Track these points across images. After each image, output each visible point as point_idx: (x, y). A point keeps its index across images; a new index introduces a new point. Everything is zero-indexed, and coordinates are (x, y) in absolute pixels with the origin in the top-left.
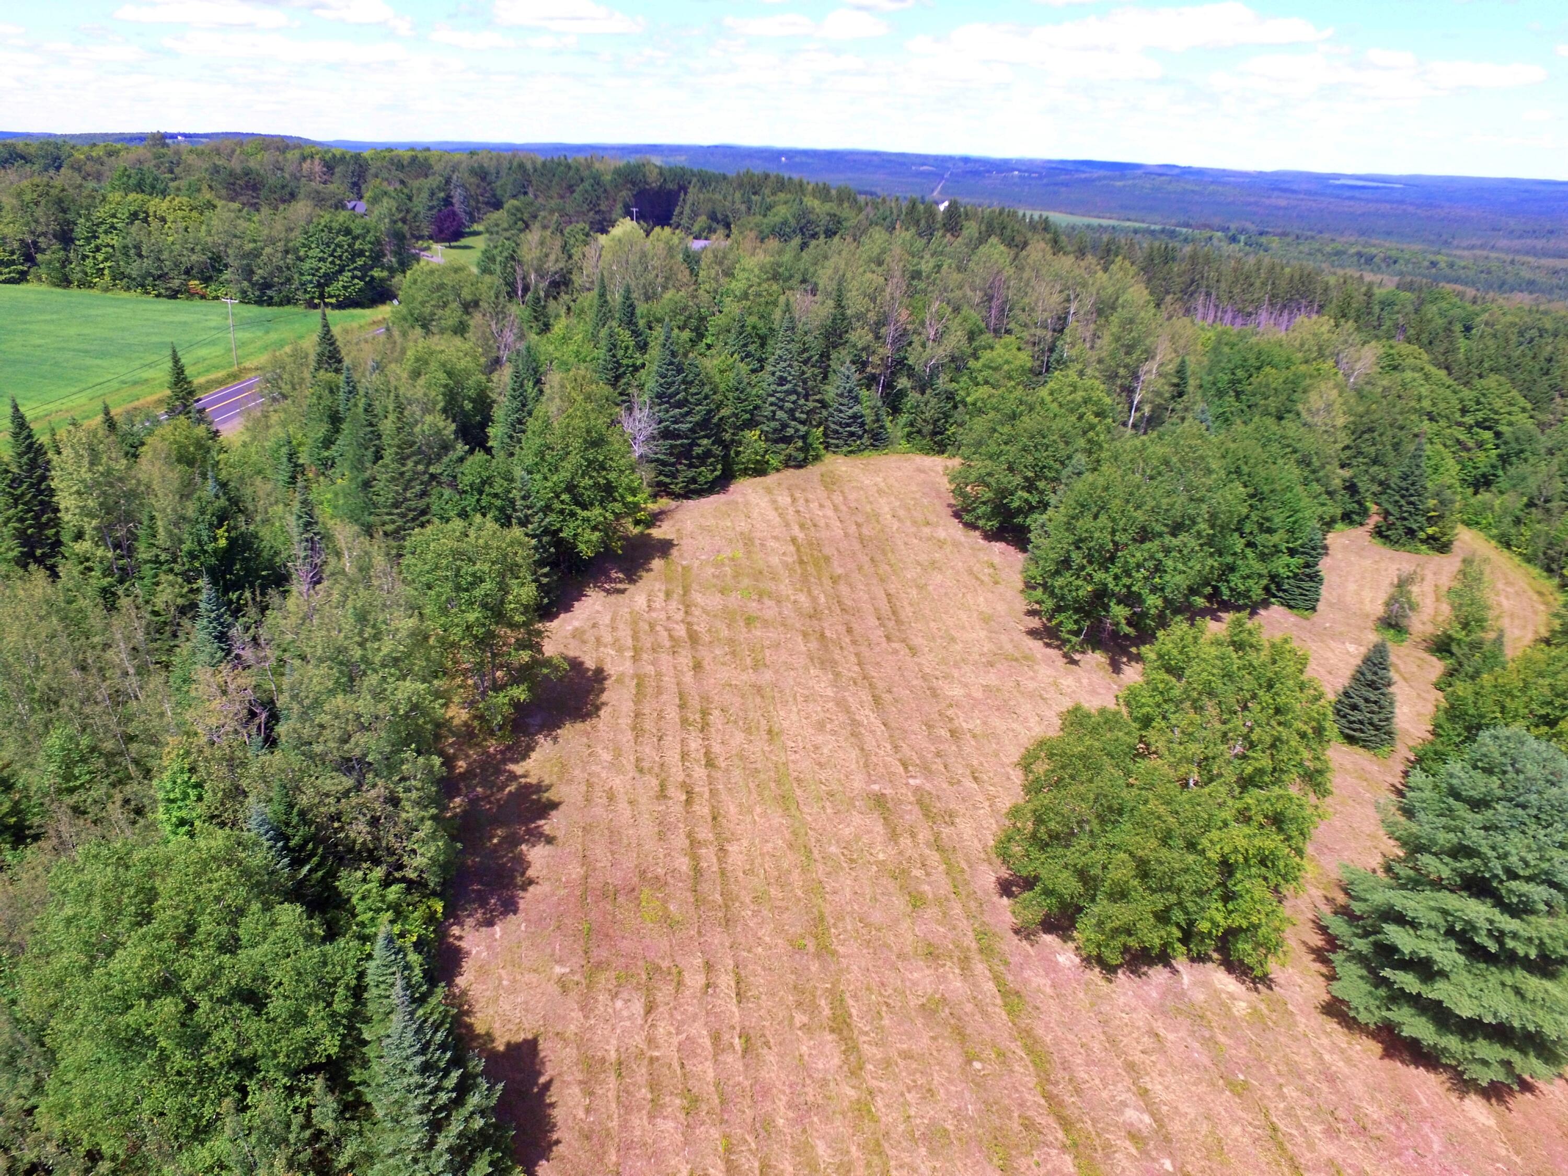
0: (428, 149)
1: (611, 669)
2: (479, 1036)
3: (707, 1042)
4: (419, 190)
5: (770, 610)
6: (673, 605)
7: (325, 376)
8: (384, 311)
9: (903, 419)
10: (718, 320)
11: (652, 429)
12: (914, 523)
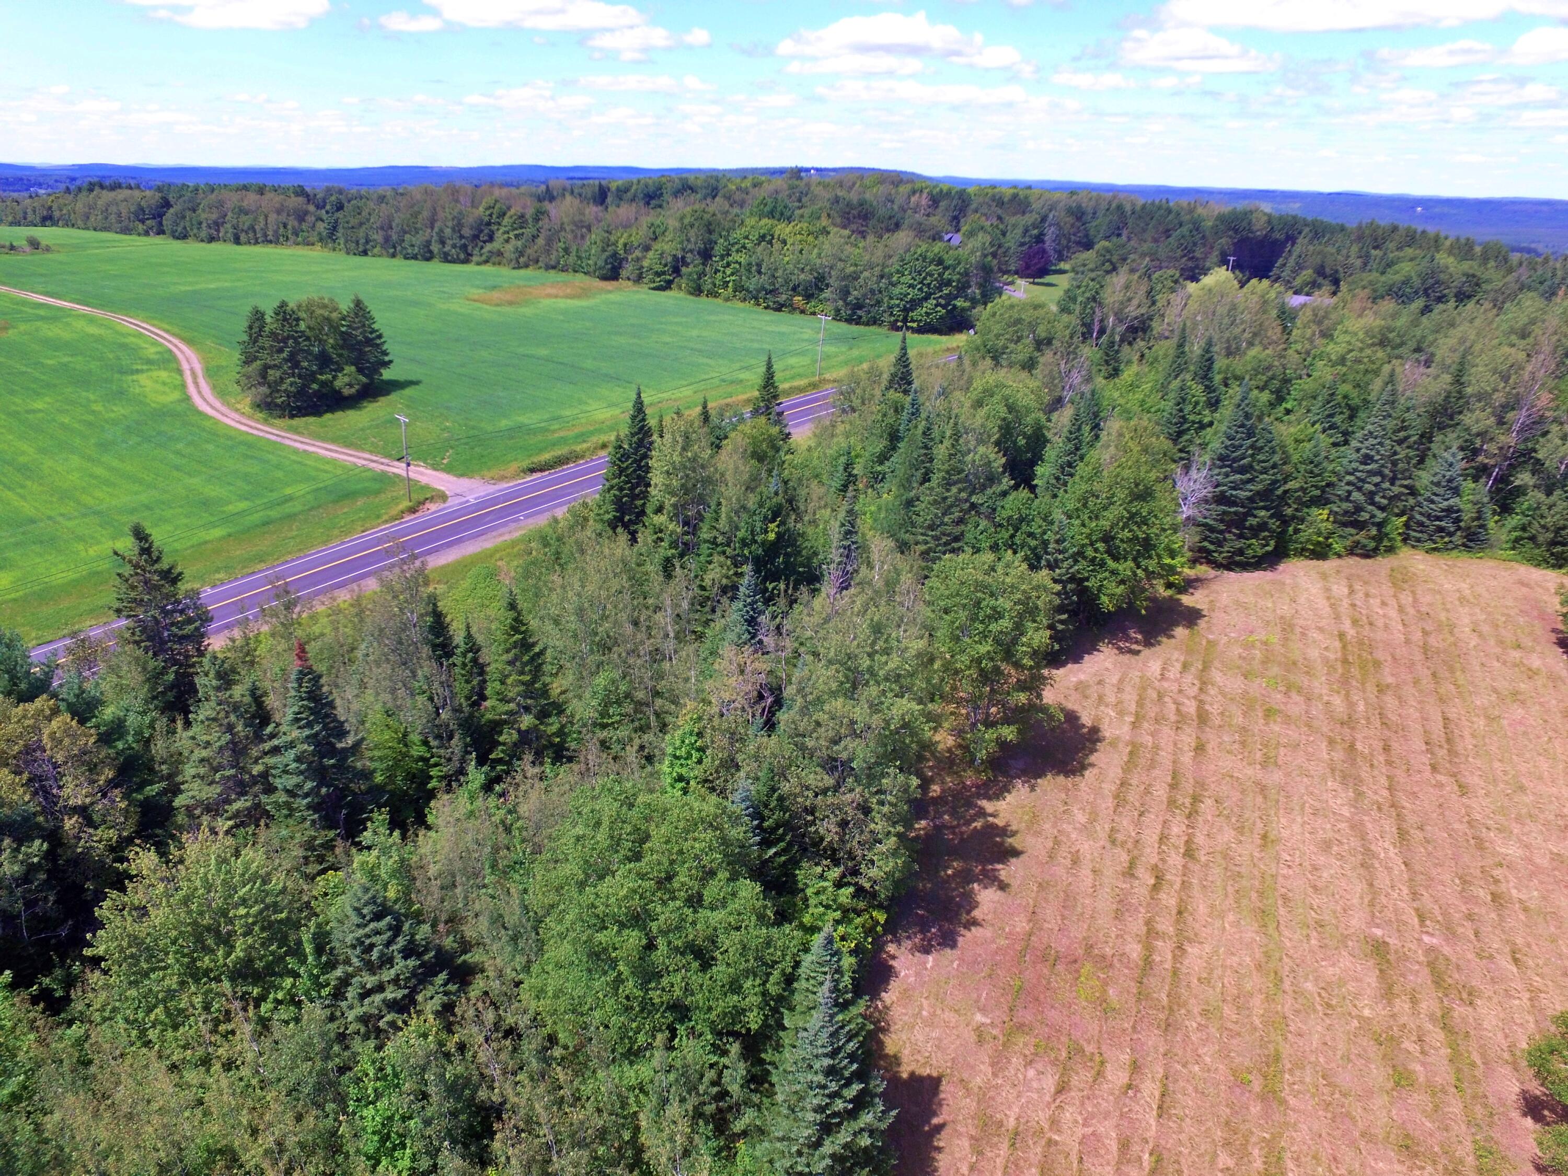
0: (1030, 187)
1: (1107, 732)
2: (887, 1056)
3: (1114, 1147)
4: (1015, 226)
5: (1296, 704)
6: (1189, 678)
7: (893, 395)
8: (960, 339)
9: (1514, 520)
10: (1304, 385)
11: (1207, 492)
12: (1501, 642)
